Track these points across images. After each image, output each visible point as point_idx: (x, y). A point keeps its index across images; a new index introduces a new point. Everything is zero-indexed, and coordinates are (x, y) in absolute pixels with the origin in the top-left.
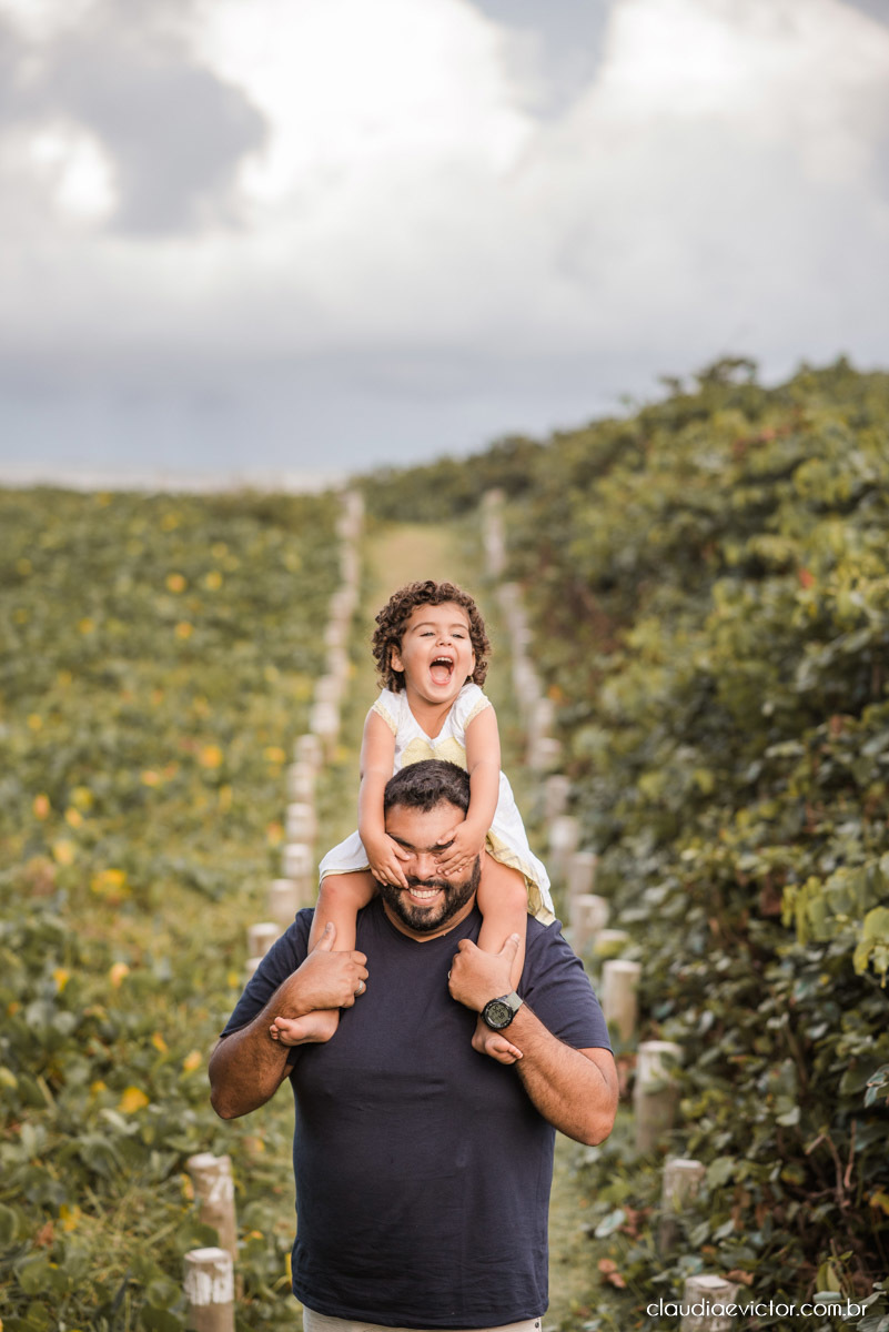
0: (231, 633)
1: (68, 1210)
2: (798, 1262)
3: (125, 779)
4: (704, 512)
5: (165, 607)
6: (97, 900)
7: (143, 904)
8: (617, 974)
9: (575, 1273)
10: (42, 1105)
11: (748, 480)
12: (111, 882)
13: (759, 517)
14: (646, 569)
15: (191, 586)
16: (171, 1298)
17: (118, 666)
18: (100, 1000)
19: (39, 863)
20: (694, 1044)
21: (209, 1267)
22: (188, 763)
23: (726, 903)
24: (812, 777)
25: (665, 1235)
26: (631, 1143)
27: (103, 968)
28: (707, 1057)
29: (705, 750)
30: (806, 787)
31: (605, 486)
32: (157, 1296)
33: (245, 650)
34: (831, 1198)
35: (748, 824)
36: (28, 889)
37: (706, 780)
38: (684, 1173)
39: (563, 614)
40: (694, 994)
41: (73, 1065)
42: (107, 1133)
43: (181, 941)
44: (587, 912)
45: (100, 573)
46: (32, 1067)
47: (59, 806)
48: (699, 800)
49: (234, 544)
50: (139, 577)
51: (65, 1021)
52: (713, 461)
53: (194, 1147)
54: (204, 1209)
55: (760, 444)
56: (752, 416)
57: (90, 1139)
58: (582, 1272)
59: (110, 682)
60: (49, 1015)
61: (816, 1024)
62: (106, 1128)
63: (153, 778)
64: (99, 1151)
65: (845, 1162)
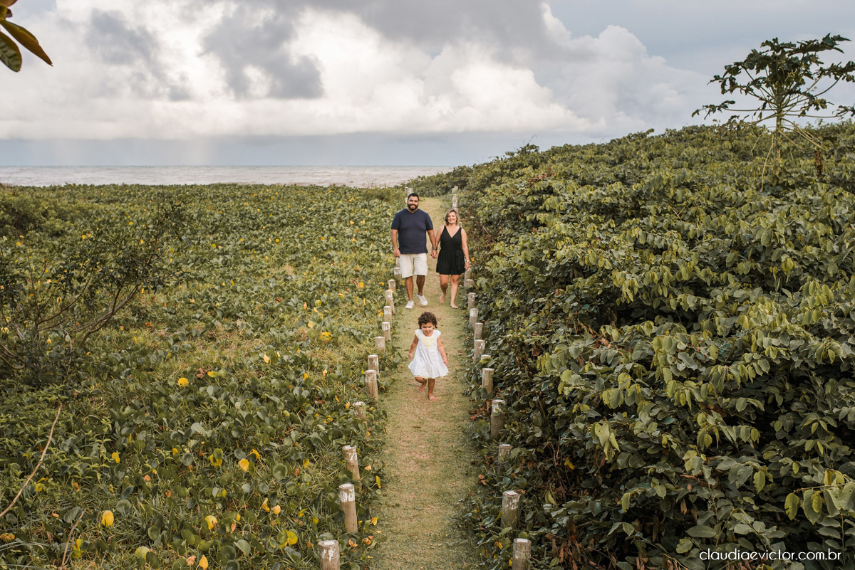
0: (369, 240)
1: (306, 461)
2: (540, 484)
3: (333, 295)
4: (519, 204)
5: (348, 231)
6: (320, 342)
7: (335, 344)
8: (486, 371)
9: (471, 478)
10: (299, 423)
11: (534, 193)
12: (325, 335)
13: (537, 206)
14: (501, 220)
15: (356, 224)
16: (335, 499)
17: (332, 253)
18: (318, 382)
19: (303, 329)
20: (510, 400)
21: (347, 490)
22: (354, 288)
23: (522, 351)
24: (549, 309)
25: (499, 468)
26: (490, 433)
27: (320, 370)
28: (515, 404)
29: (517, 292)
30: (547, 312)
31: (488, 190)
32: (331, 497)
33: (373, 246)
34: (552, 462)
35: (529, 324)
36: (298, 338)
37: (517, 303)
38: (505, 448)
39: (476, 232)
40: (511, 381)
41: (308, 408)
42: (319, 433)
43: (347, 358)
44: (479, 344)
45: (327, 219)
46: (295, 409)
47: (311, 306)
48: (515, 310)
49: (371, 207)
50: (340, 221)
51: (305, 393)
52: (521, 184)
53: (345, 443)
54: (348, 463)
55: (537, 181)
56: (535, 167)
57: (314, 435)
58: (472, 478)
59: (329, 258)
60: (301, 391)
61: (548, 399)
62: (318, 430)
63: (342, 294)
64: (316, 439)
65: (556, 449)
